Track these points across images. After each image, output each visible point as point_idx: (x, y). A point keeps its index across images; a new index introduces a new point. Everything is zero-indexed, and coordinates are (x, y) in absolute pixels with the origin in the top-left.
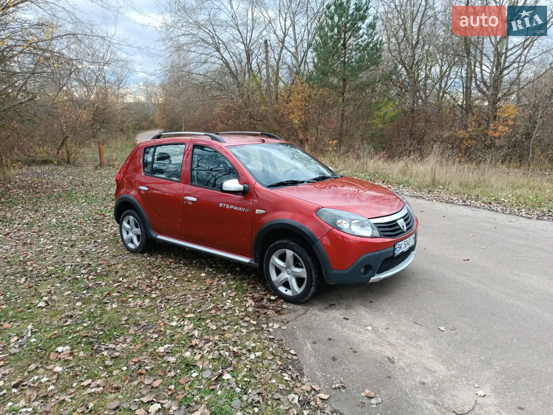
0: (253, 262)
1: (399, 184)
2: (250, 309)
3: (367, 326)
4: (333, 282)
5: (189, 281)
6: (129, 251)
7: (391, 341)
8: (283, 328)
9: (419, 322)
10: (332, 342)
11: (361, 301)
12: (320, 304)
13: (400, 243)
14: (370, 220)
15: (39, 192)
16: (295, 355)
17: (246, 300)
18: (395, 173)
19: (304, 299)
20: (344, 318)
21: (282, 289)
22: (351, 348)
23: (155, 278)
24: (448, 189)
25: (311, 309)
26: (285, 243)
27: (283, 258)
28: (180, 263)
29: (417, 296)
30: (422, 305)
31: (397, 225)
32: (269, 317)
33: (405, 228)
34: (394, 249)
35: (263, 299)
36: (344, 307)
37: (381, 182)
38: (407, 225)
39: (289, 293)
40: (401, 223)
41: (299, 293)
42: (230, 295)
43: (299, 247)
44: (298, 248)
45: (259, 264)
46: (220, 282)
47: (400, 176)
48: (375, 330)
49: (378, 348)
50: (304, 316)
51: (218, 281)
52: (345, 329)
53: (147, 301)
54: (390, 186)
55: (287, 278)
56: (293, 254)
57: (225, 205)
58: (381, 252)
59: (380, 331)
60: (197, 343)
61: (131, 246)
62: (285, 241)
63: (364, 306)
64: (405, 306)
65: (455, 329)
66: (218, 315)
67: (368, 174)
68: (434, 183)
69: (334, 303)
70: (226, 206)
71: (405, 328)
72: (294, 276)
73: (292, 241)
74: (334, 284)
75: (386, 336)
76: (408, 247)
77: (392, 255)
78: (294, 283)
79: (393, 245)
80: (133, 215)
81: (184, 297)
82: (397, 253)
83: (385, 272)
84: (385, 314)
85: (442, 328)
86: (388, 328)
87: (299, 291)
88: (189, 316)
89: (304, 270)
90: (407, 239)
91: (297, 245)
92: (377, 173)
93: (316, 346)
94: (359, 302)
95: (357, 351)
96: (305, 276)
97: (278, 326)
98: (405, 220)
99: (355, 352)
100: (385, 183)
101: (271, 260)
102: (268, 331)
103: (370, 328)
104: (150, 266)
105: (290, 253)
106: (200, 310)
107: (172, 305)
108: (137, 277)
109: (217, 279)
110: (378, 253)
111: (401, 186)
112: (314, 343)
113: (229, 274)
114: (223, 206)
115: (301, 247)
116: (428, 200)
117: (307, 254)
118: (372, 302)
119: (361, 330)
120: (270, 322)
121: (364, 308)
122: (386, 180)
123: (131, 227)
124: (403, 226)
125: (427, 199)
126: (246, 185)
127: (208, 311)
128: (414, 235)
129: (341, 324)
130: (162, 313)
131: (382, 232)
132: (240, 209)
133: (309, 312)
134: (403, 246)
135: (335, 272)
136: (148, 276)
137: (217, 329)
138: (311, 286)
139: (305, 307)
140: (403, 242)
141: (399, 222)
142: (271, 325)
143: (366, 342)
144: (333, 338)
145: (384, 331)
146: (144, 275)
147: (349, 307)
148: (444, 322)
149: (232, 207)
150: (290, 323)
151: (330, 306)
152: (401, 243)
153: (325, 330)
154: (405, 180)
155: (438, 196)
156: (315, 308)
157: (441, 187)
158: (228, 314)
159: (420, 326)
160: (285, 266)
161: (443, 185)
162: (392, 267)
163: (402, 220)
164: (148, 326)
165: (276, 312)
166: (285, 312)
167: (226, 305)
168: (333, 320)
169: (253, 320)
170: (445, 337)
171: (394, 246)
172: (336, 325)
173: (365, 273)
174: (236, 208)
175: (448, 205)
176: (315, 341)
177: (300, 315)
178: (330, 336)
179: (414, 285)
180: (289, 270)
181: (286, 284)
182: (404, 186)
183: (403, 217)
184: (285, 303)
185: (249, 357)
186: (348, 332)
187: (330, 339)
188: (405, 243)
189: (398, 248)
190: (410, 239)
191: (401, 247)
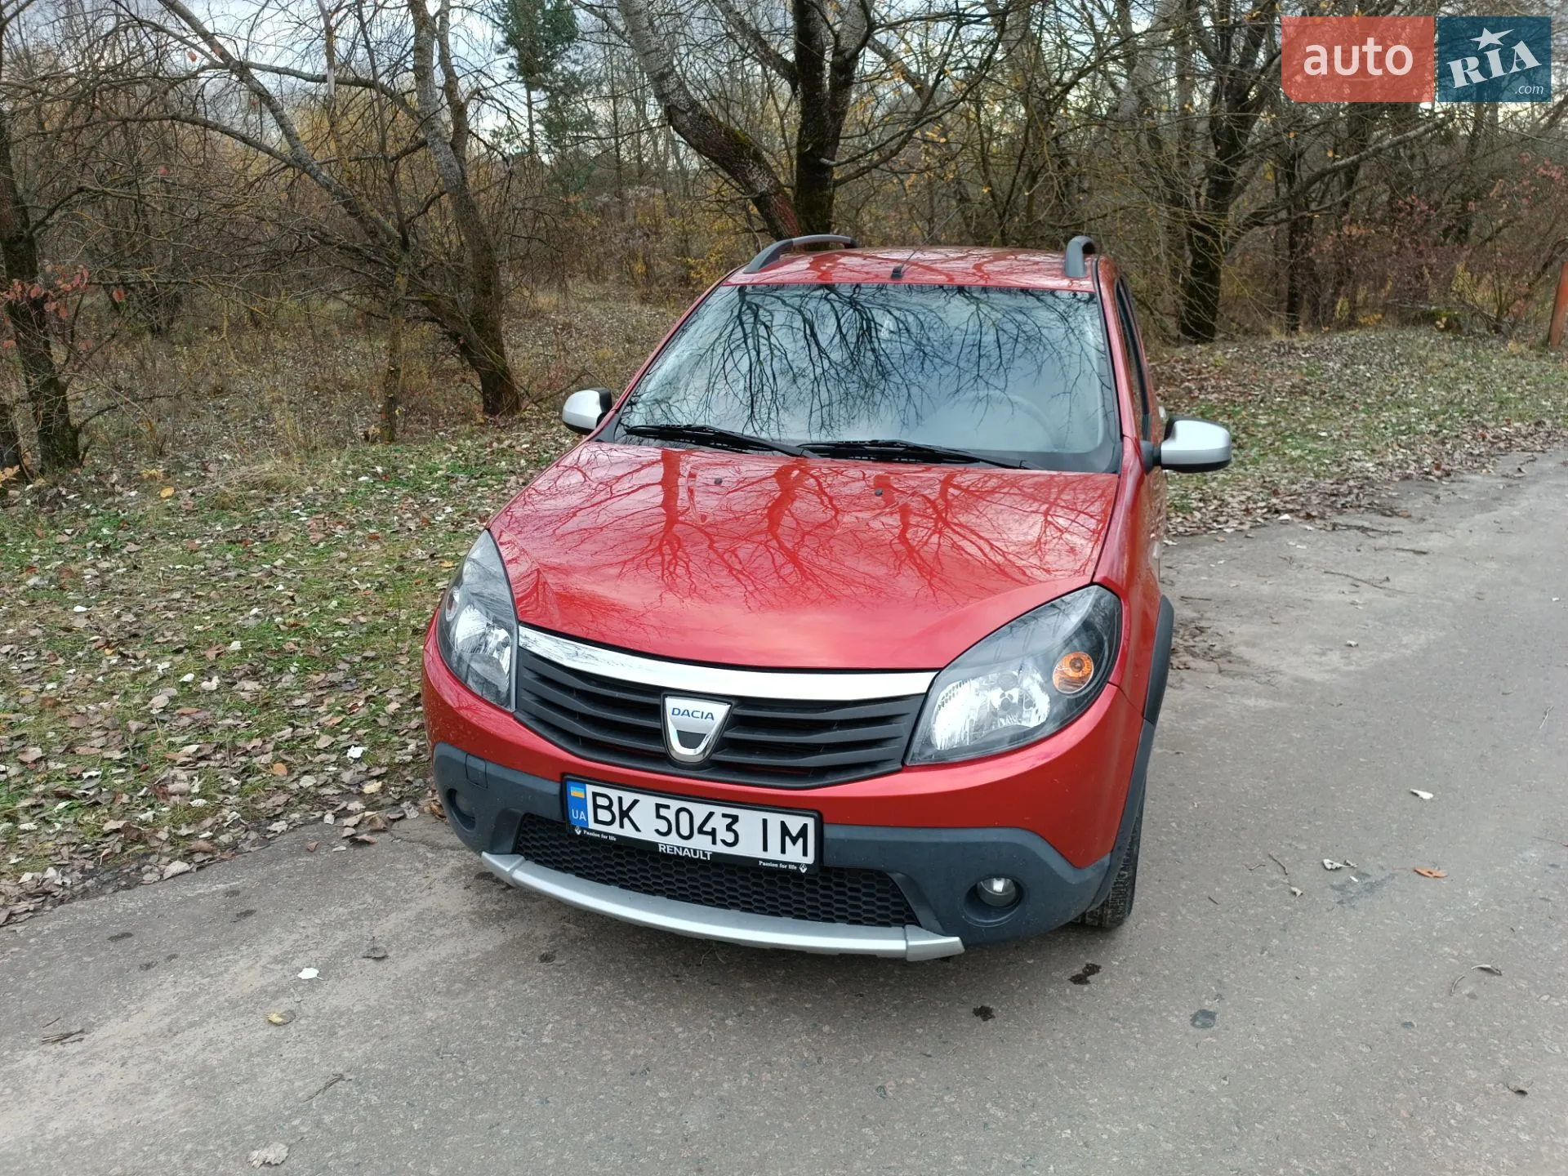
11: (557, 935)
13: (614, 794)
16: (162, 874)
34: (567, 800)
52: (313, 930)
63: (504, 946)
76: (702, 843)
77: (555, 815)
82: (592, 825)
85: (273, 1155)
90: (700, 811)
94: (541, 932)
103: (309, 975)
112: (232, 893)
118: (547, 960)
121: (488, 947)
131: (538, 699)
134: (647, 820)
140: (647, 803)
147: (495, 917)
152: (628, 798)
159: (302, 1094)
171: (564, 786)
186: (295, 937)
187: (247, 913)
188: (670, 814)
189: (596, 806)
190: (735, 819)
191: (624, 814)
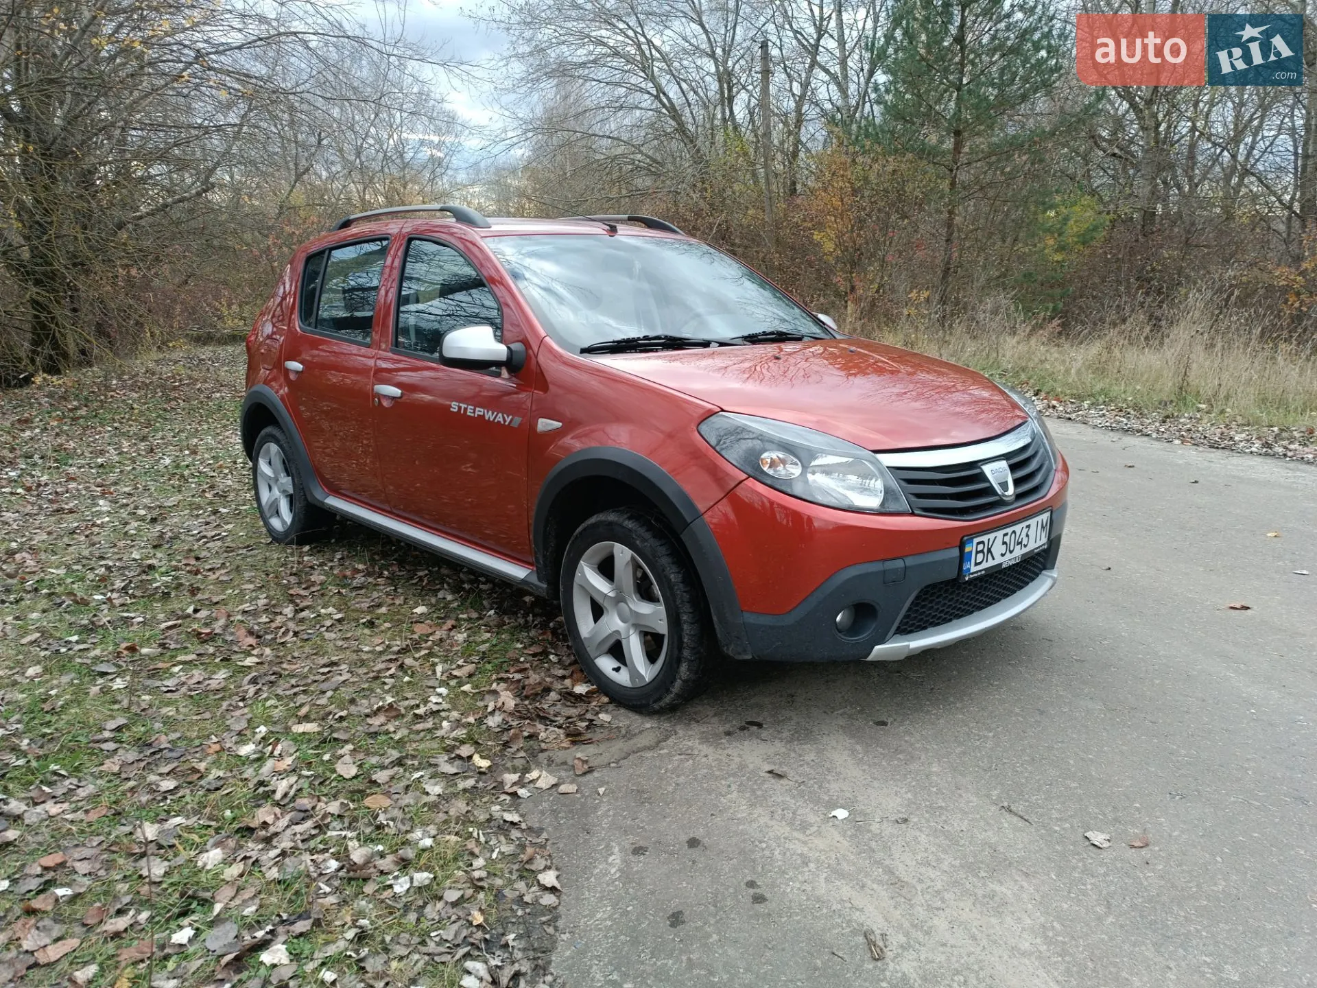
0: (534, 579)
1: (1081, 398)
2: (493, 721)
3: (835, 806)
4: (745, 651)
5: (371, 624)
6: (271, 535)
7: (901, 872)
8: (563, 788)
9: (1019, 807)
10: (695, 853)
11: (850, 717)
12: (715, 720)
13: (984, 538)
14: (880, 456)
15: (176, 399)
16: (553, 890)
17: (495, 692)
18: (1073, 371)
19: (660, 699)
20: (770, 772)
21: (606, 664)
22: (751, 884)
23: (288, 610)
24: (1222, 412)
25: (681, 733)
26: (610, 524)
27: (606, 568)
28: (380, 576)
29: (1041, 713)
30: (1050, 748)
31: (982, 477)
32: (542, 751)
33: (1011, 490)
34: (963, 557)
35: (547, 690)
36: (786, 734)
37: (1031, 393)
38: (1017, 482)
39: (623, 678)
40: (997, 473)
41: (648, 679)
42: (455, 673)
43: (648, 535)
44: (644, 540)
45: (549, 584)
46: (452, 634)
47: (1089, 377)
48: (858, 823)
49: (846, 891)
50: (649, 754)
51: (450, 630)
52: (759, 810)
53: (222, 674)
54: (1054, 403)
55: (617, 632)
56: (633, 558)
57: (463, 406)
58: (910, 561)
59: (875, 827)
60: (270, 819)
61: (276, 523)
62: (612, 517)
63: (852, 736)
64: (989, 744)
65: (1147, 845)
66: (387, 733)
67: (999, 371)
68: (1183, 394)
69: (759, 720)
70: (466, 409)
71: (965, 825)
72: (635, 626)
73: (629, 518)
74: (749, 657)
75: (887, 848)
76: (1019, 552)
77: (954, 575)
78: (635, 647)
79: (961, 540)
80: (277, 442)
81: (326, 670)
82: (973, 569)
83: (930, 630)
84: (914, 766)
85: (1098, 838)
86: (905, 820)
87: (647, 671)
88: (300, 728)
89: (661, 608)
90: (1017, 528)
91: (642, 531)
92: (1023, 370)
93: (639, 864)
94: (842, 722)
95: (768, 895)
96: (662, 627)
97: (553, 780)
98: (1013, 468)
99: (759, 899)
100: (1043, 395)
101: (578, 574)
102: (514, 795)
103: (841, 814)
104: (293, 579)
105: (623, 554)
106: (344, 713)
107: (280, 692)
108: (241, 607)
109: (450, 623)
110: (899, 564)
111: (1086, 404)
112: (638, 851)
113: (492, 612)
114: (460, 408)
115: (654, 537)
116: (1157, 439)
117: (669, 560)
118: (884, 723)
119: (812, 818)
120: (539, 765)
121: (848, 742)
122: (1046, 389)
123: (274, 472)
124: (1004, 485)
125: (1154, 435)
126: (517, 346)
127: (367, 716)
128: (1045, 516)
129: (753, 791)
130: (238, 713)
131: (919, 496)
132: (500, 418)
133: (671, 741)
134: (998, 549)
135: (750, 618)
136: (274, 606)
137: (356, 777)
138: (679, 661)
139: (666, 725)
140: (1000, 534)
141: (987, 469)
142: (534, 774)
143: (812, 866)
144: (706, 841)
145: (888, 829)
146: (262, 602)
147: (804, 735)
148: (1110, 816)
149: (480, 411)
150: (596, 774)
151: (742, 729)
152: (991, 536)
153: (694, 809)
154: (1098, 387)
155: (1189, 430)
156: (696, 729)
157: (1204, 406)
158: (418, 732)
159: (1021, 824)
160: (611, 594)
161: (1209, 401)
162: (959, 617)
163: (1003, 464)
164: (171, 750)
165: (568, 735)
166: (598, 735)
167: (426, 702)
168: (734, 775)
169: (482, 757)
170: (1102, 870)
171: (961, 547)
172: (735, 795)
173: (854, 628)
174: (489, 416)
175: (1216, 455)
176: (642, 843)
177: (639, 750)
178: (699, 833)
179: (1040, 677)
180: (622, 605)
181: (617, 650)
182: (1094, 405)
183: (1006, 456)
184: (611, 707)
185: (391, 886)
186: (765, 819)
187: (693, 843)
188: (1007, 539)
189: (977, 552)
190: (1028, 527)
191: (989, 551)
